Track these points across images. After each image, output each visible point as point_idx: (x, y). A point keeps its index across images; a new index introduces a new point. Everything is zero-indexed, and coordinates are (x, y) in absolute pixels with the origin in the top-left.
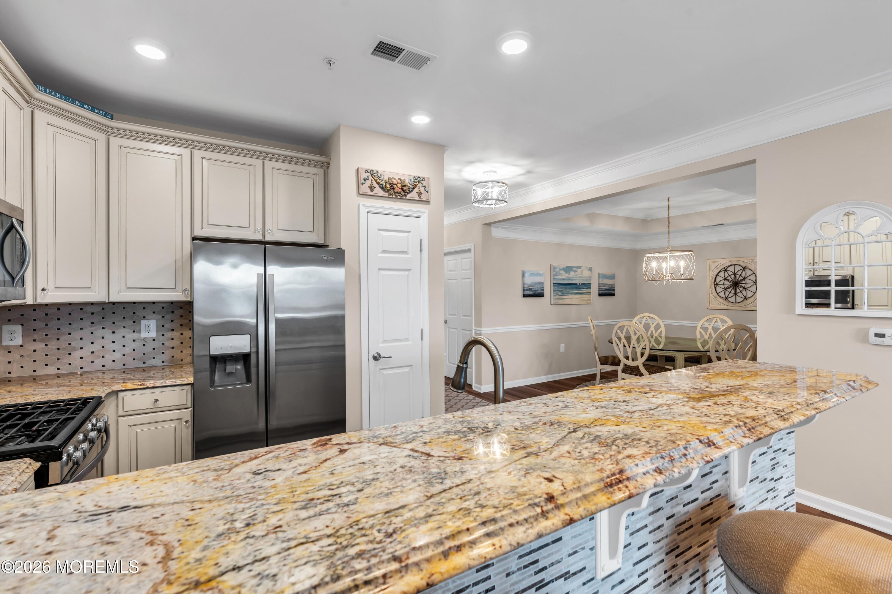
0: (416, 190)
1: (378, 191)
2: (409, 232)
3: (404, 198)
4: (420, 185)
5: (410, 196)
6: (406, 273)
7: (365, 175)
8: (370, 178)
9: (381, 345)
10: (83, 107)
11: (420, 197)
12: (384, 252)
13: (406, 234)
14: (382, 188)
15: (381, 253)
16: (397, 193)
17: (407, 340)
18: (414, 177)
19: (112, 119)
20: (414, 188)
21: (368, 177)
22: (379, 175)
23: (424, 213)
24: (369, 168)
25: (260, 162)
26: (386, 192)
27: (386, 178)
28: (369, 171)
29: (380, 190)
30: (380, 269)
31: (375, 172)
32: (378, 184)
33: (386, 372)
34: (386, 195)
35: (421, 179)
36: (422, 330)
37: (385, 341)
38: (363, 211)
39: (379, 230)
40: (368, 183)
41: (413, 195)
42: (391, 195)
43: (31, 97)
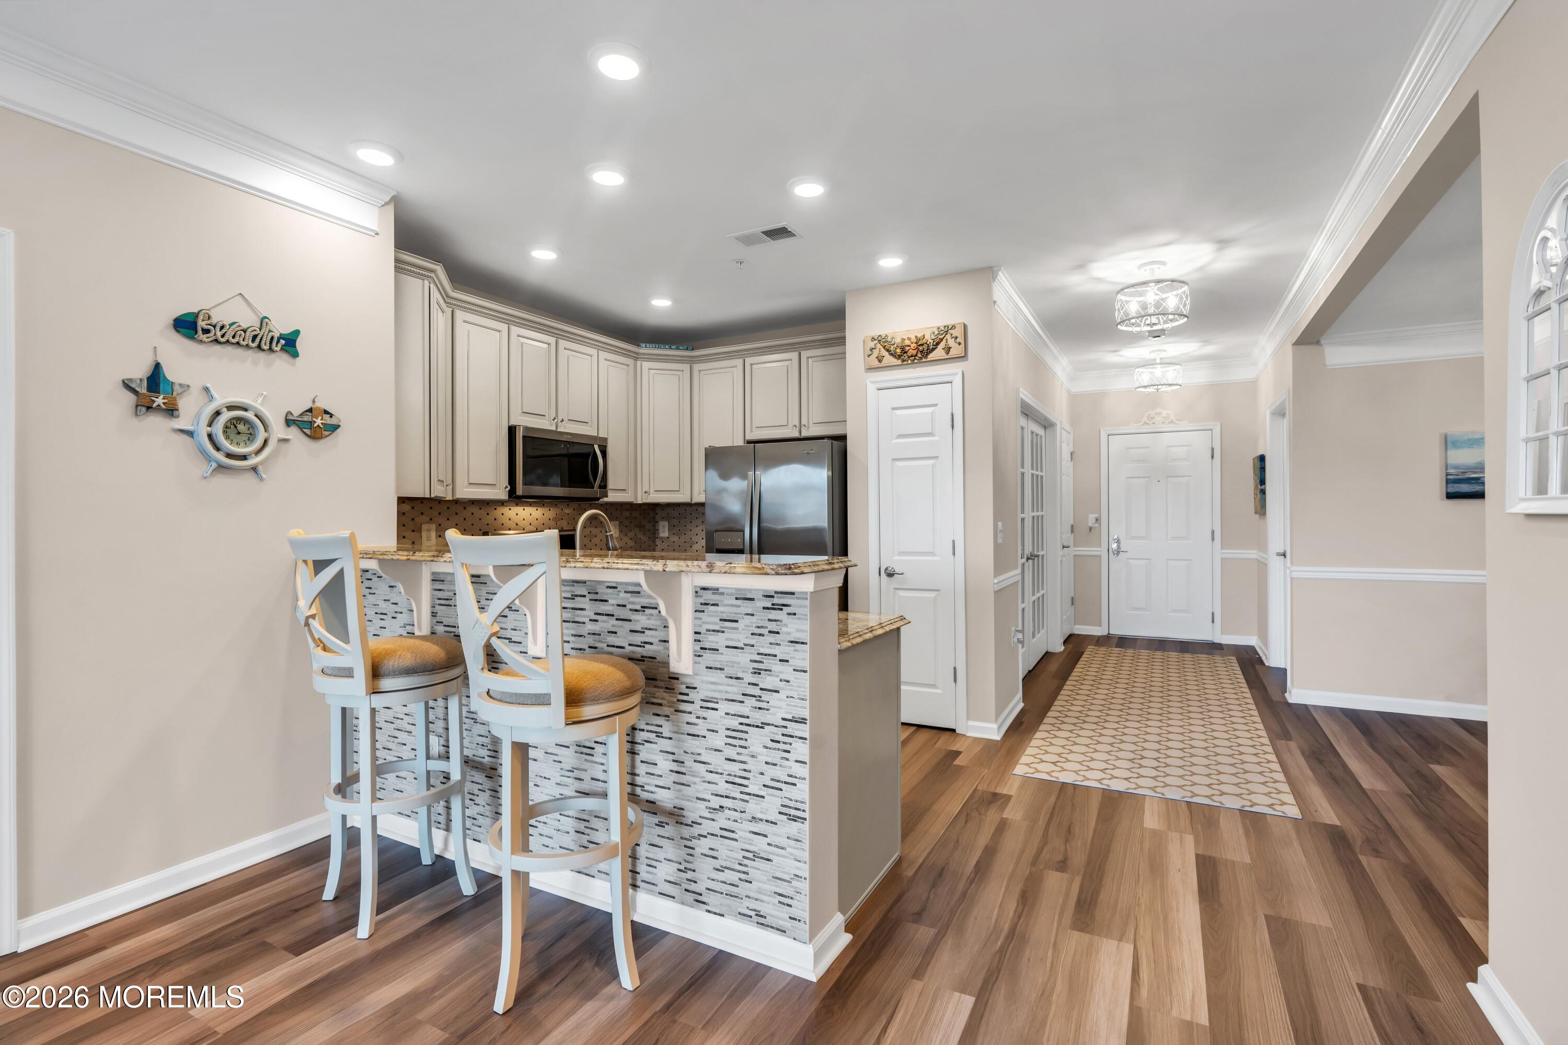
0: (942, 345)
1: (889, 360)
2: (935, 405)
3: (924, 360)
4: (948, 336)
5: (932, 356)
6: (931, 462)
7: (872, 344)
8: (879, 346)
9: (896, 558)
10: (671, 349)
11: (948, 353)
12: (900, 436)
13: (932, 409)
14: (892, 355)
15: (896, 438)
16: (912, 356)
17: (932, 554)
18: (939, 328)
19: (692, 350)
20: (938, 344)
21: (875, 346)
22: (889, 339)
23: (956, 374)
24: (875, 333)
25: (796, 354)
26: (898, 359)
27: (898, 340)
28: (876, 338)
29: (891, 358)
30: (894, 460)
31: (883, 336)
32: (888, 350)
33: (902, 593)
34: (899, 362)
35: (950, 327)
36: (954, 542)
37: (901, 553)
38: (871, 388)
39: (894, 409)
40: (876, 353)
41: (939, 353)
42: (903, 361)
43: (637, 353)
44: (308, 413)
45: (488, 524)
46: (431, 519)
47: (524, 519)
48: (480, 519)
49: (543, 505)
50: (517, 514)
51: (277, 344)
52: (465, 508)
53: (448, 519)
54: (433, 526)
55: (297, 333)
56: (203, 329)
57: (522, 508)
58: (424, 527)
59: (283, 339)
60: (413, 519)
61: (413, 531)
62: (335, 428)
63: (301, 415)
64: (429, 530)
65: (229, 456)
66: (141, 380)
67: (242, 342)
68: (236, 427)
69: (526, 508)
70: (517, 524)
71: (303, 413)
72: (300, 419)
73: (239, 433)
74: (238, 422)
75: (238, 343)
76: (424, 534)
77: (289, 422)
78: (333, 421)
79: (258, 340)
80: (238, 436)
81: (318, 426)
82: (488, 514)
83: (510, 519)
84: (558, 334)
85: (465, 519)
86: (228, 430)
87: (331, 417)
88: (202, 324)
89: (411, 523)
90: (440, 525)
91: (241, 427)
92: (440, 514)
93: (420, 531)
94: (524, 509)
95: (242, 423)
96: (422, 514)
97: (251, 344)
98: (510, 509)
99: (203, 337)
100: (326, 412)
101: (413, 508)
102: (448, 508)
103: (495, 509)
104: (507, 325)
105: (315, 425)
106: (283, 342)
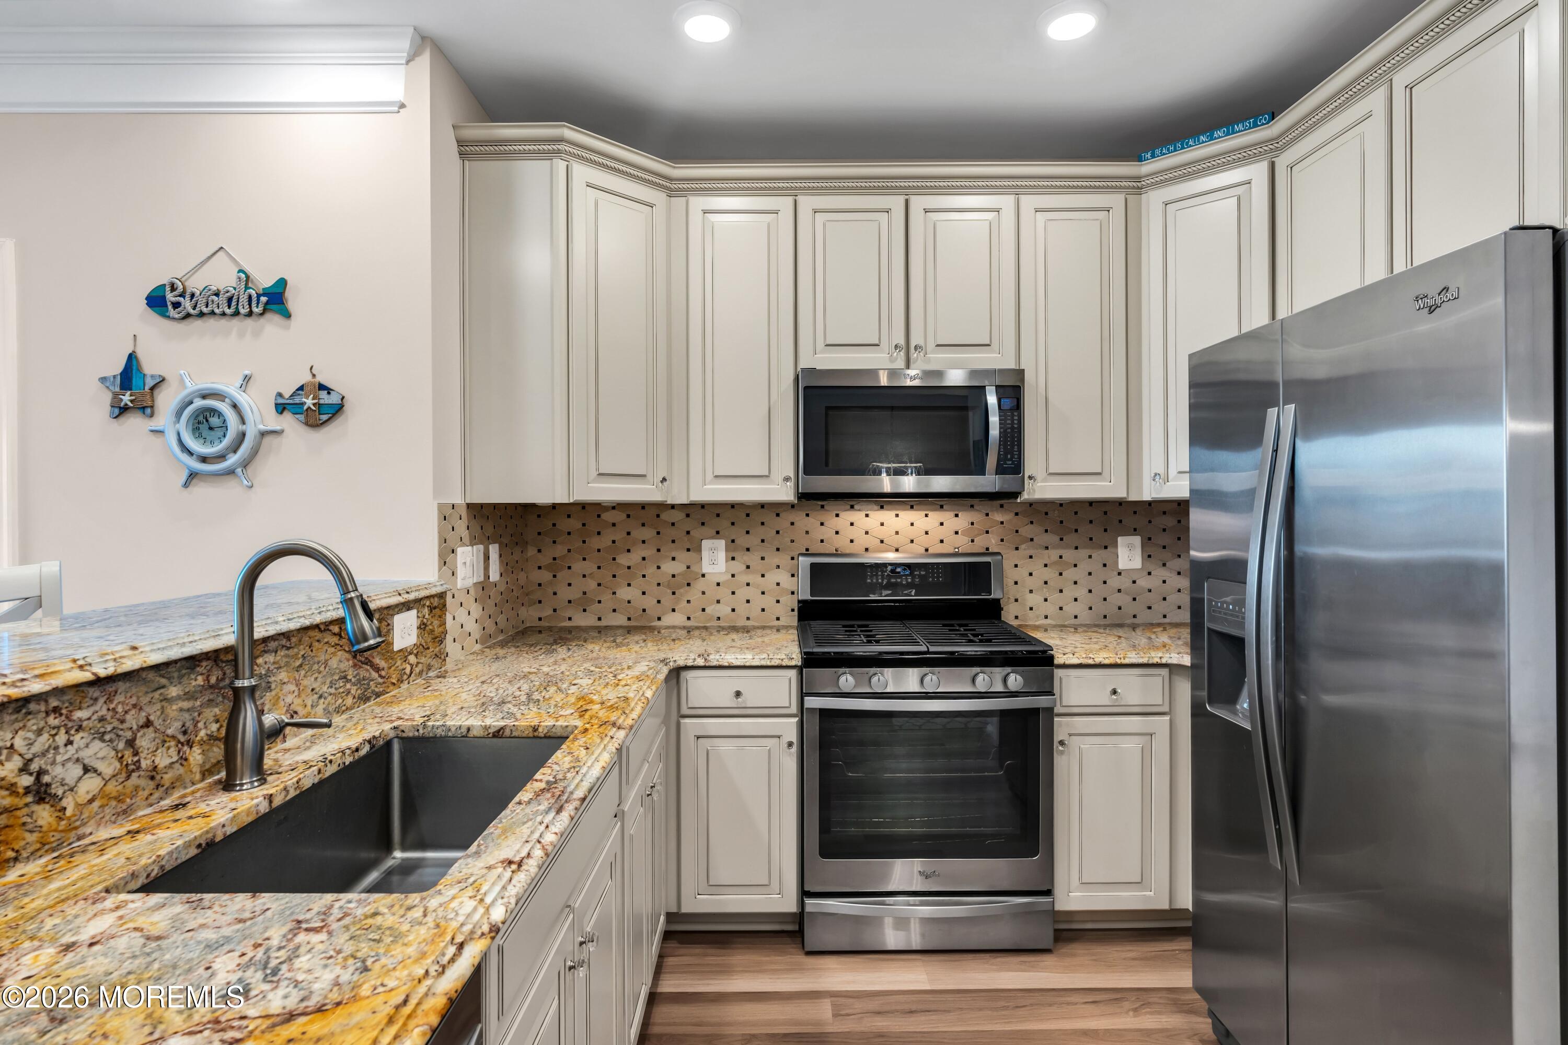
43: (1138, 178)
44: (300, 392)
45: (822, 541)
46: (718, 533)
47: (897, 533)
48: (807, 532)
49: (942, 507)
50: (882, 524)
51: (258, 303)
52: (778, 515)
53: (748, 532)
54: (721, 543)
55: (282, 283)
56: (172, 303)
57: (893, 513)
58: (706, 544)
59: (264, 295)
60: (688, 533)
61: (688, 550)
62: (338, 410)
63: (292, 396)
64: (713, 550)
65: (204, 459)
66: (114, 377)
67: (217, 311)
68: (207, 421)
69: (901, 513)
70: (882, 542)
71: (294, 392)
72: (291, 401)
73: (211, 428)
74: (212, 414)
75: (213, 313)
76: (705, 554)
77: (281, 408)
78: (334, 399)
79: (234, 303)
80: (212, 433)
81: (309, 408)
82: (822, 524)
83: (867, 533)
84: (905, 188)
85: (778, 532)
86: (200, 426)
87: (329, 393)
88: (170, 297)
89: (686, 539)
90: (733, 541)
91: (214, 421)
92: (733, 524)
93: (699, 550)
94: (897, 515)
95: (216, 415)
96: (703, 524)
97: (228, 311)
98: (867, 516)
99: (172, 312)
100: (322, 387)
101: (688, 515)
102: (748, 515)
103: (837, 515)
104: (791, 199)
105: (305, 407)
106: (264, 299)
